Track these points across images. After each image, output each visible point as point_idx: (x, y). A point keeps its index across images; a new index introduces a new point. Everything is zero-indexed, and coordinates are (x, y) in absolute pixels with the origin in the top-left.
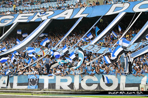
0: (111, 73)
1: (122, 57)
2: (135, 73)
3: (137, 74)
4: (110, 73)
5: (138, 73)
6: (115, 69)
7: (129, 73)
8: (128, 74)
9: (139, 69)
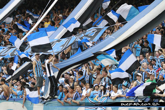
0: (14, 97)
1: (38, 67)
2: (62, 97)
3: (66, 100)
4: (11, 97)
5: (68, 97)
6: (21, 90)
7: (51, 98)
8: (48, 100)
9: (70, 90)
